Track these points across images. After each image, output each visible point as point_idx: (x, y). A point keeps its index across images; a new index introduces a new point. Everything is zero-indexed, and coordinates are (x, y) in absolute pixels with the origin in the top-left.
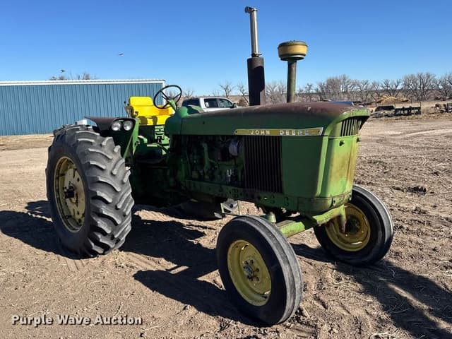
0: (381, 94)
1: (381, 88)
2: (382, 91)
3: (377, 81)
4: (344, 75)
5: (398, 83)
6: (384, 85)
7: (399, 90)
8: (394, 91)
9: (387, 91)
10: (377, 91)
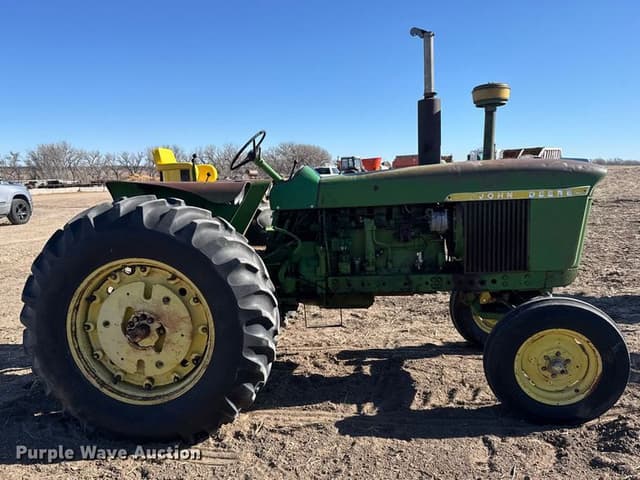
0: (119, 172)
1: (119, 164)
2: (120, 168)
3: (112, 153)
4: (64, 143)
5: (140, 157)
6: (122, 159)
7: (143, 168)
8: (136, 168)
9: (127, 167)
10: (113, 168)
